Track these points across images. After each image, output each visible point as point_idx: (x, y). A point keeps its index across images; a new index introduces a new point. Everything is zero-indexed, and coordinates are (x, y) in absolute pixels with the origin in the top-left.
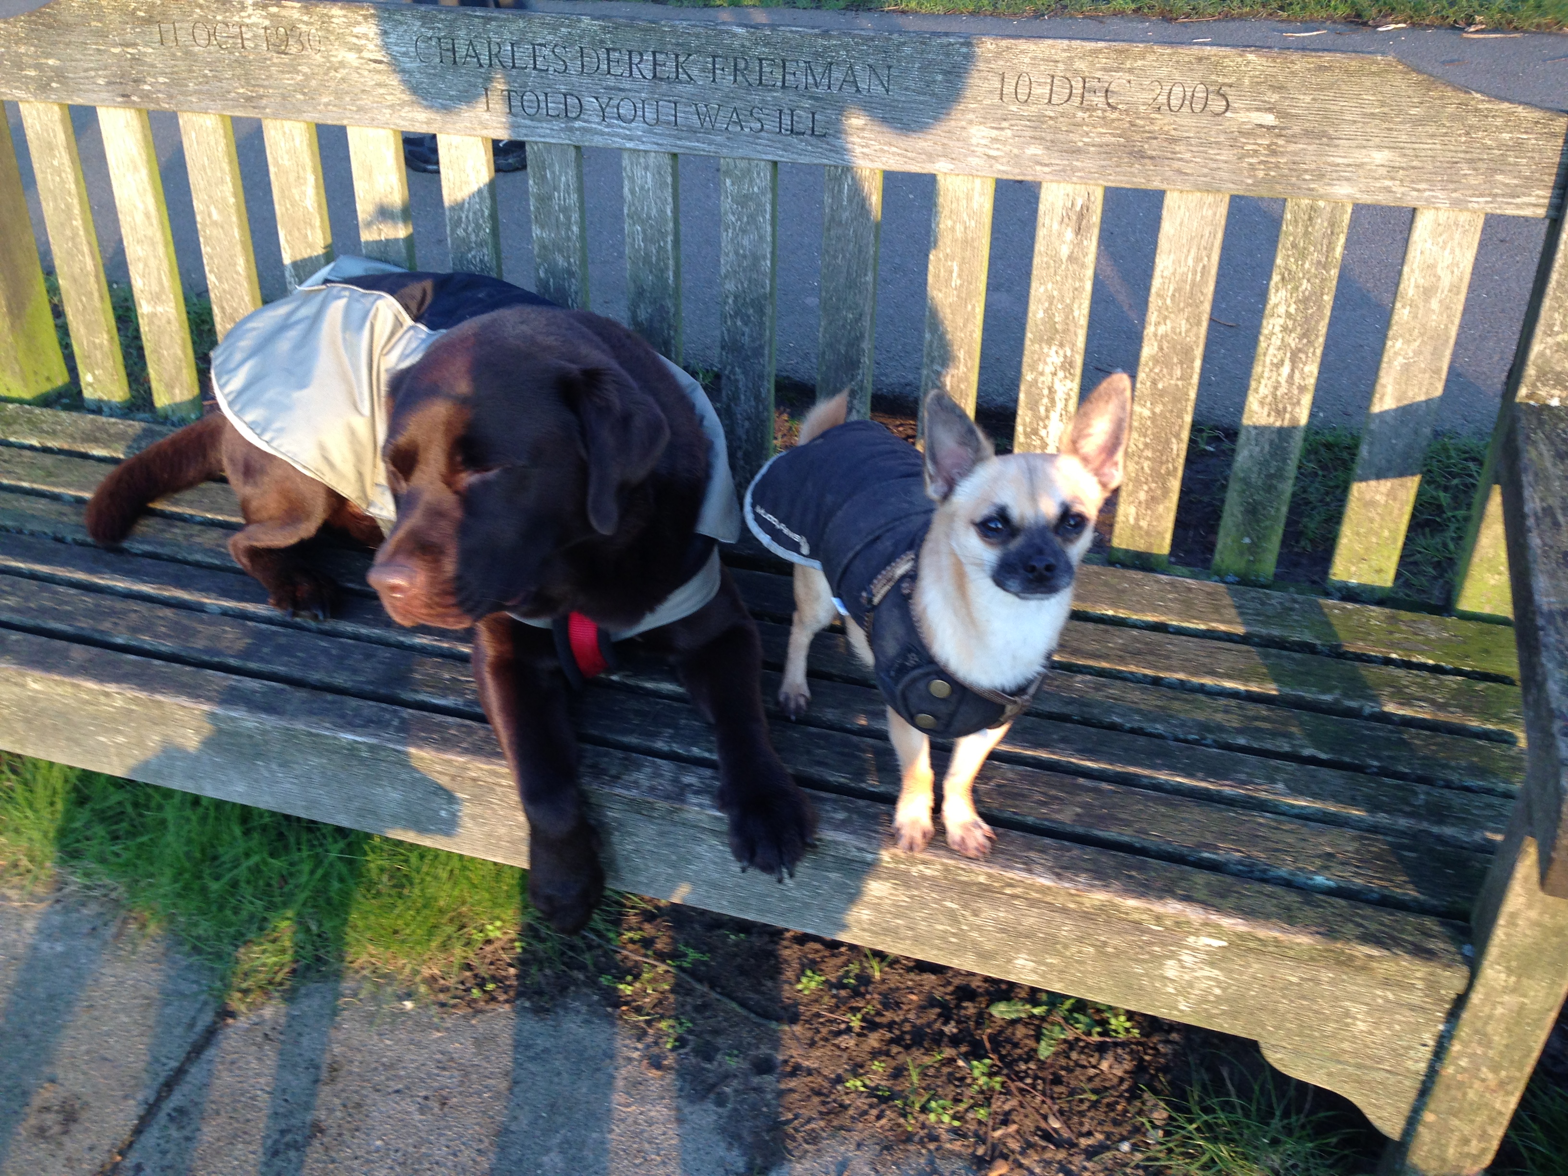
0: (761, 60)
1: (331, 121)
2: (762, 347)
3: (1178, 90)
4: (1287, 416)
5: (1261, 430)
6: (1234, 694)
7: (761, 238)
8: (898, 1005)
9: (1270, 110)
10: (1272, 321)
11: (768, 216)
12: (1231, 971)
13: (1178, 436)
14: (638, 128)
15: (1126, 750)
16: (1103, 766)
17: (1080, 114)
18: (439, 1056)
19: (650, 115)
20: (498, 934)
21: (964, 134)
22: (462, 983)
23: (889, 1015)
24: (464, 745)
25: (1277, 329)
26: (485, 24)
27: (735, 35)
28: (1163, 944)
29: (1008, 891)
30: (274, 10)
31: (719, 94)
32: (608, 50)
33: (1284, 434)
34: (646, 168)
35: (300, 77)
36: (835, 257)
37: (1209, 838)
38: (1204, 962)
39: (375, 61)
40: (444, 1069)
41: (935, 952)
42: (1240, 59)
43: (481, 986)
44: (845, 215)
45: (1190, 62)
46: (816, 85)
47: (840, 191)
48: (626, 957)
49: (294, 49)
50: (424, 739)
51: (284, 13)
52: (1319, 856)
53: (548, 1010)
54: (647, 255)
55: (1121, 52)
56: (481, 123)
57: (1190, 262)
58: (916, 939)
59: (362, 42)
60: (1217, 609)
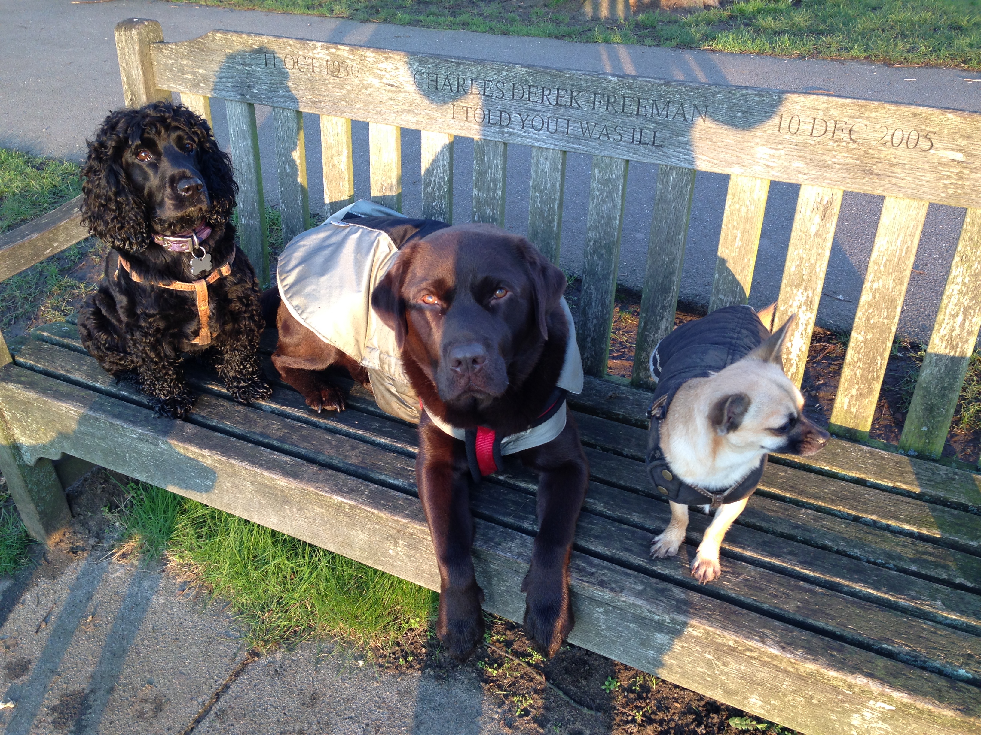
0: (624, 97)
1: (360, 118)
2: (609, 274)
3: (898, 134)
4: (959, 350)
5: (940, 357)
6: (910, 534)
7: (615, 206)
8: (667, 709)
9: (960, 151)
10: (952, 286)
11: (620, 193)
12: (897, 727)
13: (882, 355)
14: (544, 134)
15: (834, 565)
16: (816, 575)
17: (831, 144)
18: (376, 699)
19: (552, 127)
20: (417, 625)
21: (752, 151)
22: (394, 653)
23: (661, 715)
24: (407, 512)
25: (956, 292)
26: (457, 67)
27: (610, 81)
28: (851, 703)
29: (748, 653)
30: (333, 50)
31: (596, 117)
32: (530, 86)
33: (956, 361)
34: (546, 159)
35: (344, 92)
36: (661, 222)
37: (888, 635)
38: (878, 718)
39: (390, 85)
40: (379, 707)
41: (696, 685)
42: (942, 117)
43: (405, 658)
44: (670, 196)
45: (908, 116)
46: (659, 115)
47: (668, 181)
48: (494, 651)
49: (342, 74)
50: (384, 505)
51: (339, 52)
52: (963, 656)
53: (444, 679)
54: (542, 212)
55: (862, 106)
56: (448, 125)
57: (899, 243)
58: (684, 675)
59: (383, 73)
60: (901, 474)
